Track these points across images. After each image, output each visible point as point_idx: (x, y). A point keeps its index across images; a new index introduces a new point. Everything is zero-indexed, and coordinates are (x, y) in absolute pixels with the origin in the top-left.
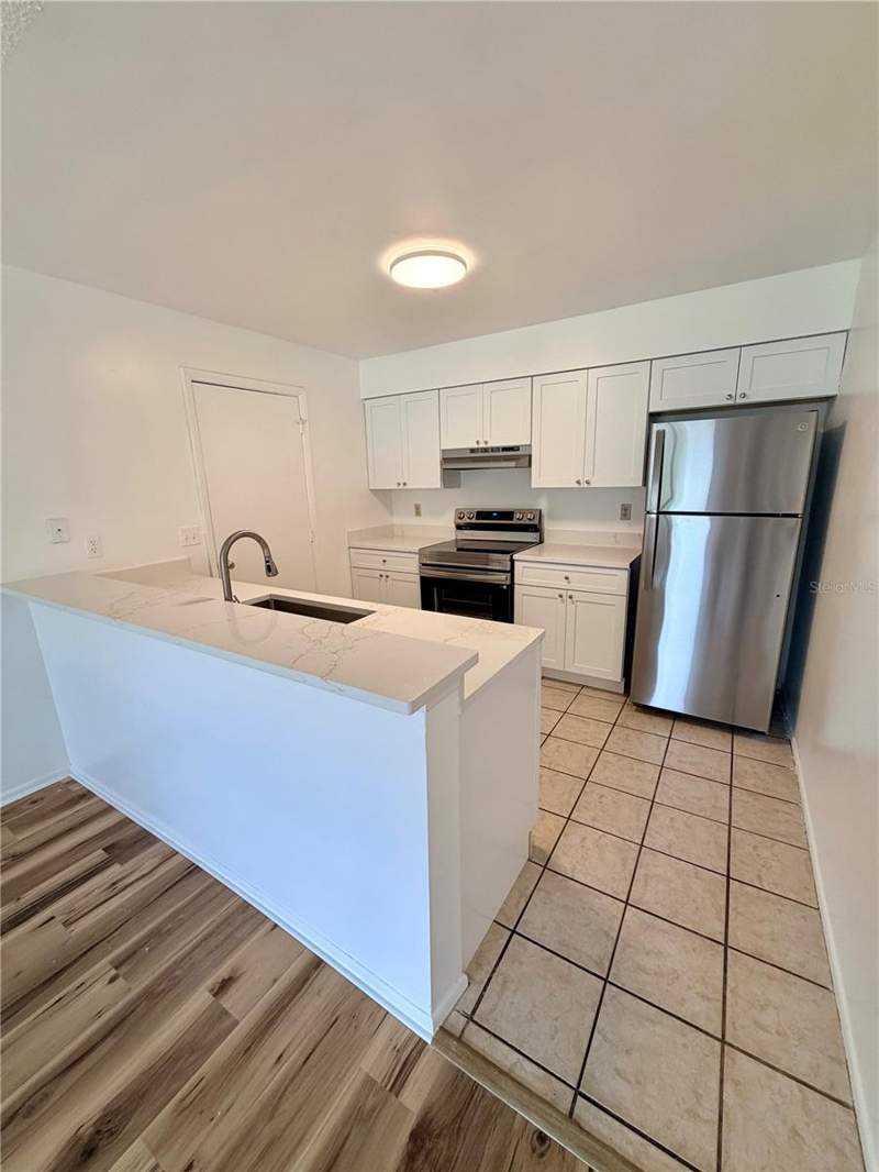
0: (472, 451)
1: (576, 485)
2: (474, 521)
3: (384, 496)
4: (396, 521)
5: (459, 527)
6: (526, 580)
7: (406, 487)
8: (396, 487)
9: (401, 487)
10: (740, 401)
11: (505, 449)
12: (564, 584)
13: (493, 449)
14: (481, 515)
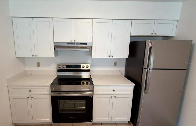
0: (68, 43)
1: (108, 57)
2: (65, 68)
3: (22, 60)
4: (27, 69)
5: (59, 71)
6: (98, 92)
7: (37, 57)
8: (31, 56)
9: (34, 56)
10: (154, 35)
11: (81, 44)
12: (112, 92)
13: (77, 43)
14: (68, 66)
